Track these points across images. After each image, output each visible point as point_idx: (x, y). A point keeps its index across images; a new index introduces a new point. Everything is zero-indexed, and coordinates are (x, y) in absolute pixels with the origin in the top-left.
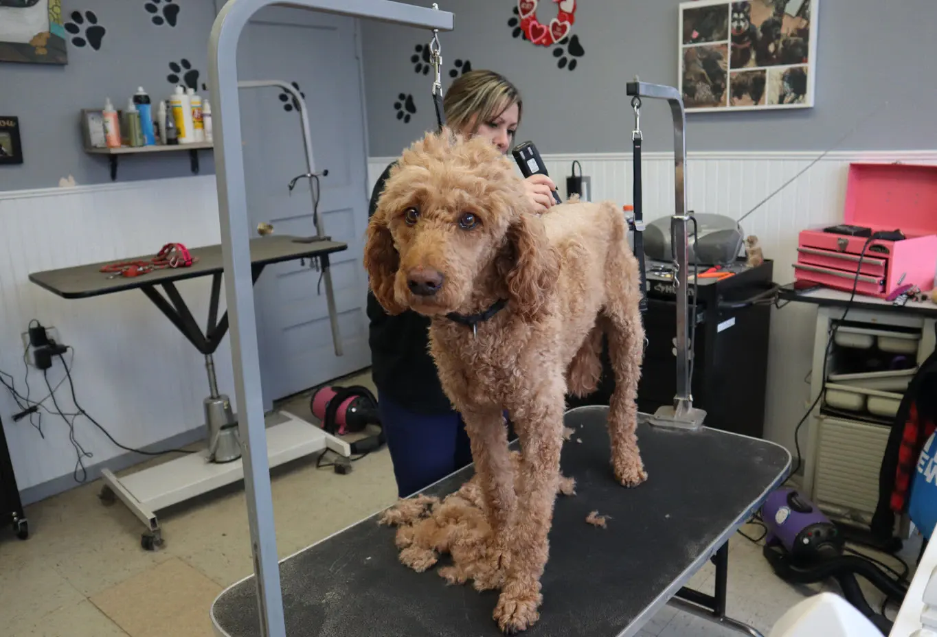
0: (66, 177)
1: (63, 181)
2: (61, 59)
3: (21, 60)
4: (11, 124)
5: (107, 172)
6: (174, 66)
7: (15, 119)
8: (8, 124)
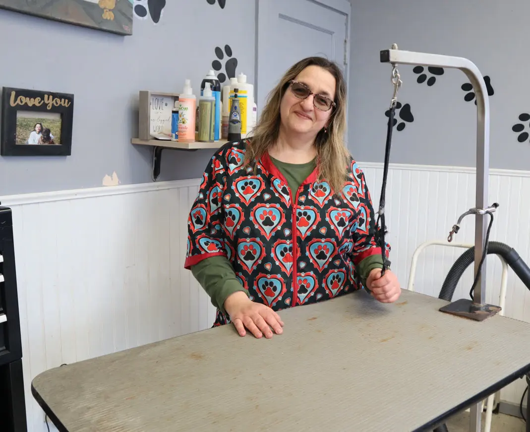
0: (110, 175)
1: (107, 178)
2: (126, 29)
3: (87, 24)
4: (65, 103)
5: (149, 169)
6: (218, 51)
7: (70, 98)
8: (62, 103)
